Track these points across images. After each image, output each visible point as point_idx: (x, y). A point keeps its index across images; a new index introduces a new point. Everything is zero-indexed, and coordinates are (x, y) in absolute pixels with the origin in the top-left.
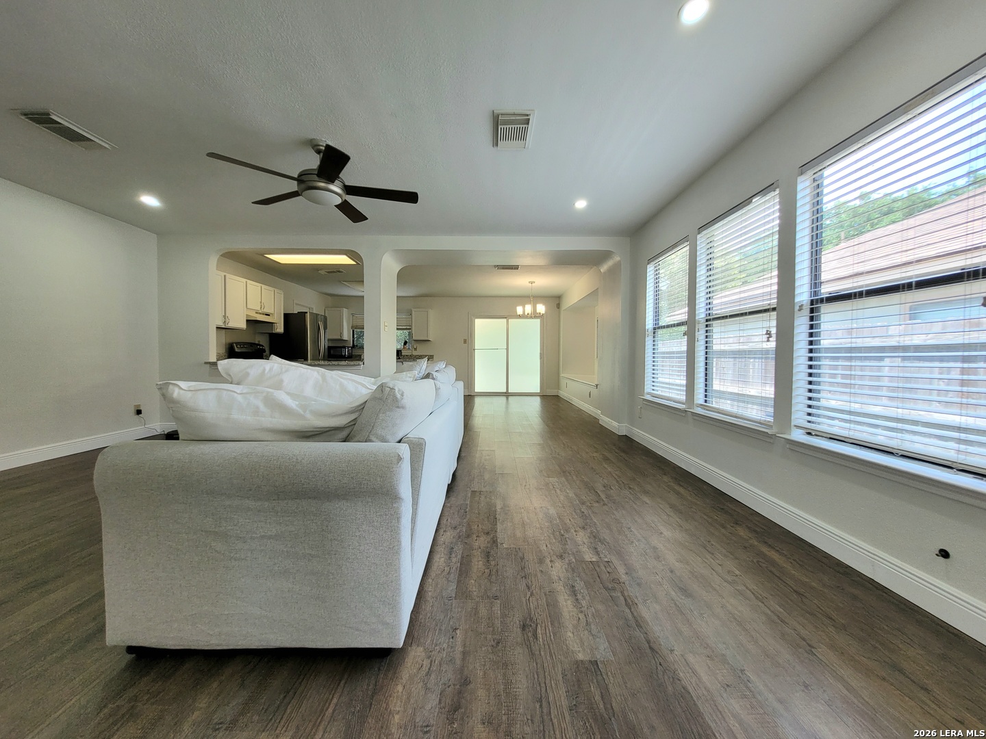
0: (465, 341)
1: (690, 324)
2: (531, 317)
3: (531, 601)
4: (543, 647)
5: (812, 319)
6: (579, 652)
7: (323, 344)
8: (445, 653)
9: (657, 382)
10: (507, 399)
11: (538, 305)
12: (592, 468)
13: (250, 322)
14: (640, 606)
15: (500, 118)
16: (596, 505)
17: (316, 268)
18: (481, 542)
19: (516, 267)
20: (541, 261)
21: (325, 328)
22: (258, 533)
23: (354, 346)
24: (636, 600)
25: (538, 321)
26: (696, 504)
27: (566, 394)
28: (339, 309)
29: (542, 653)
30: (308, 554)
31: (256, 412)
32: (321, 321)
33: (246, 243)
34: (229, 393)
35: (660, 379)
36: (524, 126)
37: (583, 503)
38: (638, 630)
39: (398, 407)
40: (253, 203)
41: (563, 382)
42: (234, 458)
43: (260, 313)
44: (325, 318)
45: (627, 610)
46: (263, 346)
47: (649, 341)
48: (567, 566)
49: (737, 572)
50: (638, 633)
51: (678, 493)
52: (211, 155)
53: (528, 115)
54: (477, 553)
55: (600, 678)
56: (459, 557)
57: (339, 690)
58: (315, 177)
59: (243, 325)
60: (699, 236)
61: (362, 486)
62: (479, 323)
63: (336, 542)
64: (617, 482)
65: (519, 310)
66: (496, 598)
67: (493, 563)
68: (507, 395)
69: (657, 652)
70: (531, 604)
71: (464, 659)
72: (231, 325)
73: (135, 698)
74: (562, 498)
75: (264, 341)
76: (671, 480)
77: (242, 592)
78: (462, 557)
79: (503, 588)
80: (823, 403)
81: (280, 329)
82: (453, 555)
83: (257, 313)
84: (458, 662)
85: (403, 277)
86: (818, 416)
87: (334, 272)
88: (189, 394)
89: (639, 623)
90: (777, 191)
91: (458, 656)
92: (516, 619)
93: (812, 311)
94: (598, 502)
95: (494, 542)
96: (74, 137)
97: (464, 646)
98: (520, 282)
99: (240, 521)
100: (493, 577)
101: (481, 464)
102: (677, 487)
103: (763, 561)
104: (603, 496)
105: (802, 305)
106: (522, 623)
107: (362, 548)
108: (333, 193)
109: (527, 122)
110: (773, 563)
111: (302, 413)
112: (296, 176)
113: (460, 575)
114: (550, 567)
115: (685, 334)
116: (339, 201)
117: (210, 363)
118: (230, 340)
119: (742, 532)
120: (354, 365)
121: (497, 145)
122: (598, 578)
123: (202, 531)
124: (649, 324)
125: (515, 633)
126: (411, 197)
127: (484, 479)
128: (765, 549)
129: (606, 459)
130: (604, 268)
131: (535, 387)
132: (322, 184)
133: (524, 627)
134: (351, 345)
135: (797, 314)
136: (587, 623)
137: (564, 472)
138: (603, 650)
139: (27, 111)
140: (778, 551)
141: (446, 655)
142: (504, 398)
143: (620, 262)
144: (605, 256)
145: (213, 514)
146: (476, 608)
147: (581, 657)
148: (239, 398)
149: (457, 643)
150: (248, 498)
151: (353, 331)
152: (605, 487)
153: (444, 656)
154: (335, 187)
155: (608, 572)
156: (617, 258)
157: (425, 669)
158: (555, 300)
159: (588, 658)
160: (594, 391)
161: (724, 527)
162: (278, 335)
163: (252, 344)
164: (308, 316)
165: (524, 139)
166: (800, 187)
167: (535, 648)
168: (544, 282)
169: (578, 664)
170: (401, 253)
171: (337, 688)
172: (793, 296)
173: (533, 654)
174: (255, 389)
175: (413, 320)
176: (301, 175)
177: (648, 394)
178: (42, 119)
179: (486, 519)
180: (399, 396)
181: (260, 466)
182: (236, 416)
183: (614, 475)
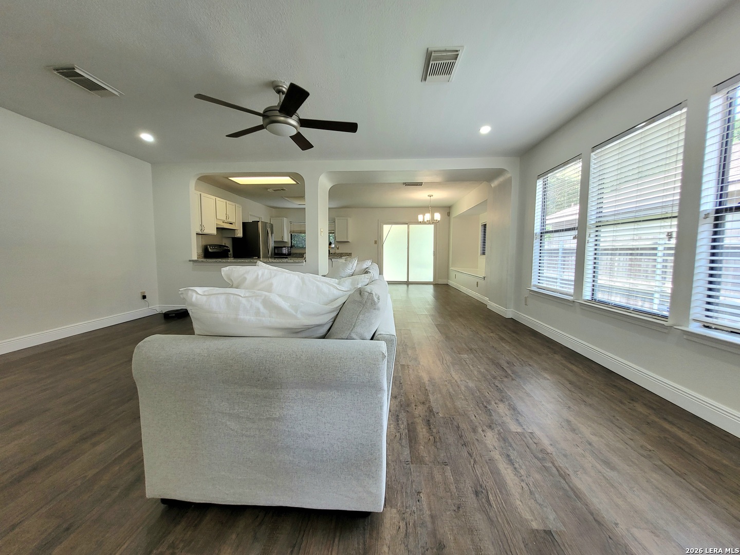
0: (376, 242)
1: (580, 229)
2: (430, 223)
3: (476, 468)
4: (498, 514)
5: (716, 226)
6: (532, 521)
7: (271, 245)
8: (416, 515)
9: (543, 277)
10: (408, 286)
11: (435, 214)
12: (493, 347)
13: (219, 229)
14: (573, 477)
15: (433, 55)
16: (505, 380)
17: (265, 187)
18: (420, 411)
19: (420, 184)
20: (438, 179)
21: (272, 233)
22: (264, 415)
23: (292, 247)
24: (567, 471)
25: (432, 226)
26: (591, 381)
27: (455, 284)
28: (280, 218)
29: (500, 520)
30: (306, 433)
31: (258, 313)
32: (269, 228)
33: (216, 169)
34: (235, 296)
35: (544, 275)
36: (452, 61)
37: (495, 378)
38: (578, 501)
39: (375, 309)
40: (226, 136)
41: (452, 274)
42: (244, 353)
43: (226, 223)
44: (272, 226)
45: (562, 480)
46: (228, 247)
47: (536, 243)
48: (498, 436)
49: (649, 447)
50: (579, 504)
51: (572, 371)
52: (199, 96)
53: (457, 51)
54: (419, 421)
55: (558, 548)
56: (405, 423)
57: (335, 548)
58: (277, 113)
59: (214, 232)
60: (592, 154)
61: (353, 380)
62: (386, 228)
63: (329, 425)
64: (518, 360)
65: (420, 218)
66: (445, 464)
67: (434, 431)
68: (408, 283)
69: (603, 525)
70: (477, 471)
71: (433, 523)
72: (206, 232)
73: (173, 546)
74: (476, 373)
75: (228, 244)
76: (562, 359)
77: (252, 462)
78: (408, 424)
79: (449, 455)
80: (722, 300)
81: (240, 234)
82: (400, 422)
83: (223, 222)
84: (429, 525)
85: (333, 193)
86: (717, 311)
87: (279, 190)
88: (205, 298)
89: (578, 495)
90: (685, 110)
91: (428, 519)
92: (468, 486)
93: (717, 219)
94: (506, 377)
95: (430, 410)
96: (92, 87)
97: (430, 509)
98: (421, 196)
99: (250, 405)
100: (438, 444)
101: (403, 342)
102: (569, 365)
103: (669, 437)
104: (510, 372)
105: (708, 214)
106: (474, 489)
107: (351, 430)
108: (291, 125)
109: (456, 57)
110: (679, 440)
111: (295, 314)
112: (262, 112)
113: (410, 441)
114: (484, 437)
115: (574, 238)
116: (294, 132)
117: (193, 261)
118: (204, 243)
119: (640, 408)
120: (299, 262)
121: (425, 80)
122: (527, 448)
123: (219, 412)
124: (537, 229)
125: (471, 500)
126: (351, 127)
127: (408, 355)
128: (667, 426)
129: (502, 339)
130: (495, 184)
131: (430, 277)
132: (282, 119)
133: (477, 493)
134: (290, 246)
135: (701, 221)
136: (531, 492)
137: (471, 350)
138: (553, 522)
139: (57, 67)
140: (678, 427)
141: (418, 518)
142: (406, 286)
143: (511, 178)
144: (498, 173)
145: (228, 399)
146: (432, 473)
147: (535, 525)
148: (244, 301)
149: (424, 506)
150: (256, 387)
151: (291, 235)
152: (508, 363)
153: (416, 518)
154: (293, 121)
155: (535, 443)
156: (508, 175)
157: (403, 530)
158: (447, 209)
159: (541, 528)
160: (481, 282)
161: (622, 403)
162: (238, 239)
163: (220, 246)
164: (260, 224)
165: (450, 73)
166: (712, 105)
167: (492, 514)
168: (440, 195)
169: (534, 532)
170: (332, 174)
171: (333, 546)
172: (699, 205)
173: (492, 521)
174: (255, 292)
175: (336, 227)
176: (266, 111)
177: (535, 286)
178: (69, 73)
179: (419, 390)
180: (376, 300)
181: (266, 361)
182: (243, 316)
183: (513, 353)
